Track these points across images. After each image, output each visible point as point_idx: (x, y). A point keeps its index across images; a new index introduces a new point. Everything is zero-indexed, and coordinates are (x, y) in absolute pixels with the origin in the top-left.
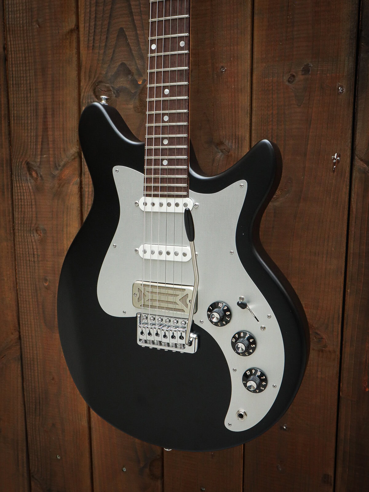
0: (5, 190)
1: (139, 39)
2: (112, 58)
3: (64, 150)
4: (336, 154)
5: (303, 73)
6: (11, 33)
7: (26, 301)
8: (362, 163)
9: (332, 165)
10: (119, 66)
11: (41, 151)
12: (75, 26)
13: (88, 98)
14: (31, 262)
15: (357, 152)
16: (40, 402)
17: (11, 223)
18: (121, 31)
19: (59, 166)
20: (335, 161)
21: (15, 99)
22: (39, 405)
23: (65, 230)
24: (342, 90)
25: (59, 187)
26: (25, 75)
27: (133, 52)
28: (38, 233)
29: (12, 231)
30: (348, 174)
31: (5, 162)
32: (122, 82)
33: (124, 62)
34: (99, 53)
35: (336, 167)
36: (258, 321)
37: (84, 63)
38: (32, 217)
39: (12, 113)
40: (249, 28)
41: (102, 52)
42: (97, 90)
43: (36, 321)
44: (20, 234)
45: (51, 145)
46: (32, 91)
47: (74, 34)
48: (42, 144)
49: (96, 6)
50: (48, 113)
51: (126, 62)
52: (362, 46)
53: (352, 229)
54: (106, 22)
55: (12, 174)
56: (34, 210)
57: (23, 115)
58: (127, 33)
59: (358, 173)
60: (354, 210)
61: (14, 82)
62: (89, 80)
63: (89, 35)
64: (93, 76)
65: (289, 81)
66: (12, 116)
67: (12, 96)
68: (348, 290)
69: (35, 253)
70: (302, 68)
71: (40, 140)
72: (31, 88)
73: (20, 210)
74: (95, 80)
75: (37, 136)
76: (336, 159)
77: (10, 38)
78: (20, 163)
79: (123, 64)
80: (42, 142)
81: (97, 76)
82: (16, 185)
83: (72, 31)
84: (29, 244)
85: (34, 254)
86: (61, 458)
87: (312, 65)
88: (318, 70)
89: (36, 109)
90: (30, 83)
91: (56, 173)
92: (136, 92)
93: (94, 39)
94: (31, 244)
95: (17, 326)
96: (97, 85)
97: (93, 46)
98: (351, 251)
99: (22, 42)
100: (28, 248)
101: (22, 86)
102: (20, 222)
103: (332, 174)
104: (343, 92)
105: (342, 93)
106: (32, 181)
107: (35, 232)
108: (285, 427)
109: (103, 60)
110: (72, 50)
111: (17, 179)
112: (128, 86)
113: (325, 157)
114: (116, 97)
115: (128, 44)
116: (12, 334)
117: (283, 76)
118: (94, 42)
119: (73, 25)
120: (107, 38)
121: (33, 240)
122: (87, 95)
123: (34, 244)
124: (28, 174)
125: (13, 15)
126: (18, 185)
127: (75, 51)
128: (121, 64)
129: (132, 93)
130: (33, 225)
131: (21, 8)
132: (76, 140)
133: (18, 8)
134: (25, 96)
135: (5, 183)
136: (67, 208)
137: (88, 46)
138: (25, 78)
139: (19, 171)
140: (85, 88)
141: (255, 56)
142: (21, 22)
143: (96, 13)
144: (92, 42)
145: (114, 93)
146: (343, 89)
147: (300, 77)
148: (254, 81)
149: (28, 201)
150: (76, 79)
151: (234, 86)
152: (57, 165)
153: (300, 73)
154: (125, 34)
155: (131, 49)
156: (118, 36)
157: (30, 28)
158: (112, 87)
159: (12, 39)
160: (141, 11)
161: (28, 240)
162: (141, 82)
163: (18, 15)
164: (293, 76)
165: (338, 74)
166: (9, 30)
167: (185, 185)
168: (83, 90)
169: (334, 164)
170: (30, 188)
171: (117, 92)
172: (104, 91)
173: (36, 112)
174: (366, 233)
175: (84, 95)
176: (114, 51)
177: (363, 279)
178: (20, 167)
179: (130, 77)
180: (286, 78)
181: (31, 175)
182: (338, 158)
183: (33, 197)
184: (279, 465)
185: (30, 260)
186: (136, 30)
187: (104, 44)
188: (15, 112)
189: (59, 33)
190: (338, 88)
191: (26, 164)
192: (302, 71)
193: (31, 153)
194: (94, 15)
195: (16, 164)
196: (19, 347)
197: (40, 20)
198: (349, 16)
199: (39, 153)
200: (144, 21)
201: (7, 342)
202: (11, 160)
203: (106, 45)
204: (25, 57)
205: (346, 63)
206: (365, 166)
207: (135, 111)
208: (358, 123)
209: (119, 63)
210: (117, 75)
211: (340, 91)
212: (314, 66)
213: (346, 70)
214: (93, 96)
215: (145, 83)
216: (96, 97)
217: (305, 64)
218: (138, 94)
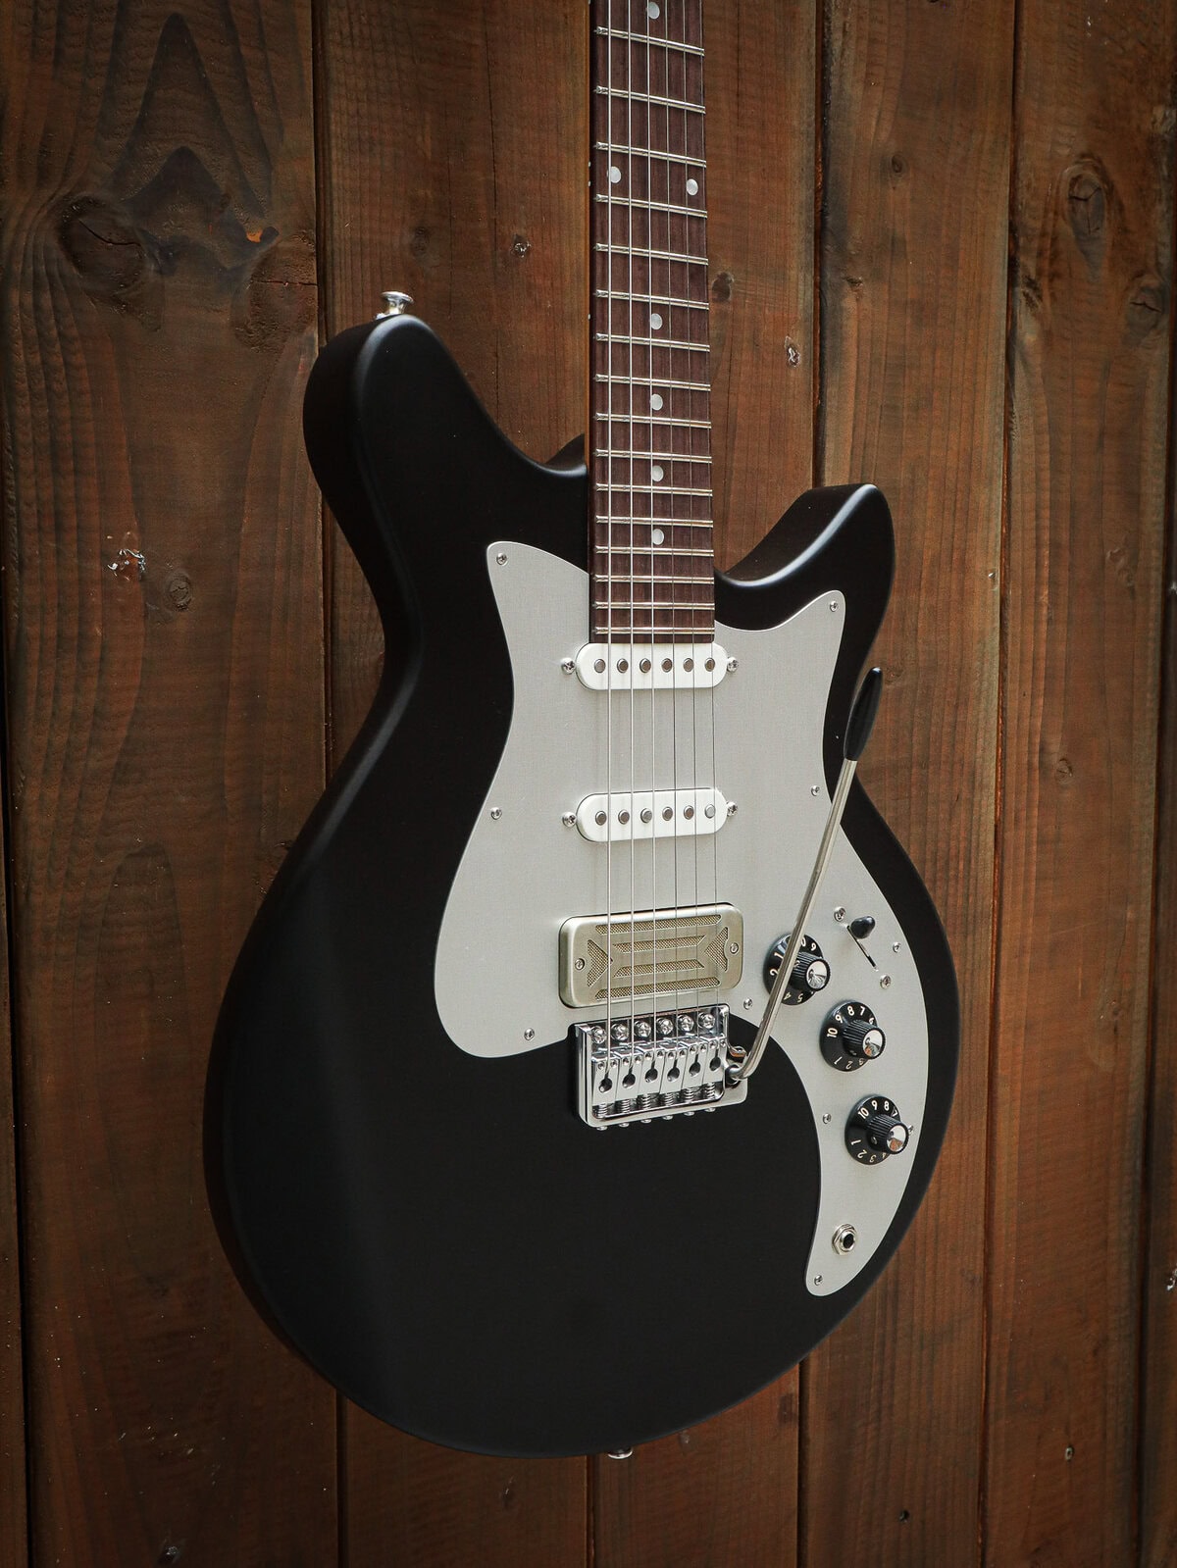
2: (141, 121)
10: (170, 157)
13: (36, 258)
18: (177, 24)
24: (794, 357)
27: (227, 119)
32: (186, 222)
33: (191, 148)
34: (84, 86)
36: (874, 965)
41: (97, 84)
42: (74, 231)
51: (202, 153)
58: (197, 41)
62: (40, 186)
64: (56, 173)
70: (712, 282)
74: (66, 190)
79: (184, 155)
81: (73, 178)
87: (732, 280)
88: (745, 294)
92: (239, 269)
93: (60, 24)
96: (77, 214)
97: (58, 51)
104: (797, 361)
109: (102, 117)
112: (209, 242)
114: (160, 272)
115: (206, 86)
118: (59, 37)
120: (118, 35)
122: (31, 244)
128: (177, 151)
129: (224, 269)
137: (34, 46)
140: (23, 217)
144: (52, 33)
145: (152, 255)
146: (797, 353)
151: (552, 303)
154: (192, 43)
155: (216, 107)
156: (164, 40)
158: (143, 232)
162: (258, 235)
165: (786, 315)
167: (710, 606)
171: (166, 257)
172: (110, 241)
176: (148, 96)
186: (236, 42)
187: (105, 57)
190: (788, 351)
198: (802, 170)
200: (264, 18)
203: (114, 64)
205: (801, 287)
207: (237, 336)
208: (827, 446)
209: (172, 147)
210: (163, 189)
211: (791, 357)
212: (738, 283)
213: (801, 306)
214: (57, 253)
215: (274, 243)
216: (74, 258)
217: (719, 273)
218: (248, 275)
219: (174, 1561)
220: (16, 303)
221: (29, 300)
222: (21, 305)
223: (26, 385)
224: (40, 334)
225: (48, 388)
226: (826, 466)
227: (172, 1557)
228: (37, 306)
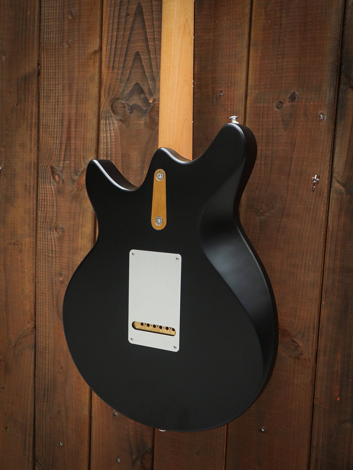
0: (32, 191)
1: (152, 63)
2: (128, 78)
3: (84, 158)
4: (316, 175)
5: (290, 100)
6: (45, 51)
7: (43, 293)
8: (338, 184)
9: (312, 185)
10: (134, 86)
11: (64, 158)
12: (99, 47)
13: (106, 113)
14: (49, 258)
15: (335, 175)
16: (48, 389)
17: (35, 221)
18: (137, 54)
19: (79, 172)
20: (315, 182)
21: (45, 110)
22: (48, 392)
23: (80, 229)
24: (323, 118)
25: (77, 191)
26: (54, 89)
27: (146, 74)
28: (56, 231)
29: (35, 228)
30: (325, 195)
31: (32, 165)
32: (136, 100)
33: (138, 82)
34: (118, 73)
35: (316, 187)
37: (104, 81)
38: (53, 216)
39: (42, 121)
40: (245, 58)
41: (120, 72)
42: (114, 106)
43: (50, 312)
44: (41, 231)
45: (72, 153)
46: (59, 103)
47: (98, 55)
48: (65, 151)
49: (117, 31)
50: (72, 124)
51: (140, 83)
52: (342, 78)
53: (328, 245)
54: (125, 46)
55: (38, 176)
56: (55, 210)
57: (51, 124)
58: (142, 57)
59: (335, 194)
60: (331, 228)
61: (45, 94)
62: (108, 97)
63: (110, 57)
64: (111, 93)
65: (278, 108)
66: (42, 124)
67: (42, 106)
68: (323, 302)
69: (54, 249)
70: (289, 96)
71: (64, 147)
72: (59, 100)
73: (43, 209)
74: (113, 97)
75: (61, 143)
76: (315, 180)
77: (44, 55)
78: (45, 167)
79: (137, 84)
80: (65, 149)
81: (115, 93)
82: (41, 187)
83: (96, 52)
84: (49, 240)
85: (52, 250)
86: (64, 445)
87: (298, 94)
88: (303, 98)
89: (62, 119)
90: (58, 96)
91: (76, 178)
92: (147, 110)
93: (114, 60)
94: (50, 241)
95: (33, 315)
96: (115, 102)
97: (113, 66)
98: (327, 265)
99: (54, 59)
100: (48, 244)
101: (51, 98)
102: (42, 221)
103: (312, 193)
105: (323, 120)
106: (55, 184)
107: (54, 230)
108: (263, 430)
109: (121, 79)
110: (95, 69)
111: (42, 182)
112: (140, 104)
113: (307, 178)
114: (130, 113)
115: (142, 66)
116: (29, 323)
117: (273, 102)
118: (113, 63)
119: (97, 47)
120: (125, 60)
121: (53, 238)
122: (106, 110)
123: (53, 241)
124: (52, 177)
125: (47, 36)
126: (43, 187)
127: (97, 70)
128: (136, 84)
129: (144, 110)
130: (53, 224)
131: (54, 29)
132: (94, 150)
133: (52, 30)
134: (54, 107)
135: (32, 184)
136: (83, 211)
137: (108, 66)
138: (54, 92)
139: (45, 174)
140: (105, 104)
141: (249, 84)
142: (54, 42)
143: (117, 38)
144: (112, 63)
145: (128, 109)
146: (324, 116)
147: (287, 104)
148: (248, 106)
149: (50, 201)
150: (97, 95)
151: (231, 109)
152: (77, 171)
153: (287, 100)
154: (140, 57)
155: (144, 71)
156: (134, 58)
157: (61, 47)
158: (127, 104)
159: (45, 56)
160: (154, 38)
161: (48, 237)
162: (152, 101)
163: (52, 36)
164: (282, 103)
165: (320, 103)
166: (43, 47)
168: (103, 106)
169: (314, 184)
170: (53, 190)
171: (131, 109)
172: (121, 107)
173: (62, 122)
174: (340, 249)
175: (103, 110)
176: (130, 72)
177: (336, 293)
178: (45, 171)
179: (143, 96)
180: (274, 105)
181: (54, 178)
182: (318, 179)
183: (54, 198)
184: (257, 466)
185: (49, 255)
186: (150, 55)
187: (122, 65)
188: (44, 121)
189: (85, 53)
190: (320, 116)
191: (50, 168)
192: (290, 98)
193: (56, 159)
194: (115, 40)
195: (42, 168)
196: (33, 336)
197: (70, 41)
198: (331, 51)
199: (62, 159)
200: (156, 47)
201: (24, 331)
202: (38, 164)
203: (124, 66)
204: (55, 73)
205: (328, 93)
206: (341, 188)
207: (145, 126)
209: (134, 83)
210: (132, 93)
211: (322, 118)
212: (300, 94)
213: (327, 99)
214: (111, 111)
215: (155, 102)
216: (113, 112)
217: (292, 92)
218: (148, 111)
219: (116, 416)
220: (102, 123)
221: (104, 123)
222: (103, 123)
223: (103, 141)
224: (106, 129)
225: (107, 141)
226: (335, 156)
227: (115, 415)
228: (106, 123)
